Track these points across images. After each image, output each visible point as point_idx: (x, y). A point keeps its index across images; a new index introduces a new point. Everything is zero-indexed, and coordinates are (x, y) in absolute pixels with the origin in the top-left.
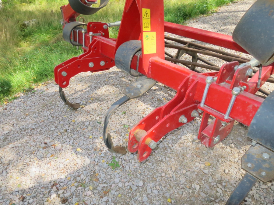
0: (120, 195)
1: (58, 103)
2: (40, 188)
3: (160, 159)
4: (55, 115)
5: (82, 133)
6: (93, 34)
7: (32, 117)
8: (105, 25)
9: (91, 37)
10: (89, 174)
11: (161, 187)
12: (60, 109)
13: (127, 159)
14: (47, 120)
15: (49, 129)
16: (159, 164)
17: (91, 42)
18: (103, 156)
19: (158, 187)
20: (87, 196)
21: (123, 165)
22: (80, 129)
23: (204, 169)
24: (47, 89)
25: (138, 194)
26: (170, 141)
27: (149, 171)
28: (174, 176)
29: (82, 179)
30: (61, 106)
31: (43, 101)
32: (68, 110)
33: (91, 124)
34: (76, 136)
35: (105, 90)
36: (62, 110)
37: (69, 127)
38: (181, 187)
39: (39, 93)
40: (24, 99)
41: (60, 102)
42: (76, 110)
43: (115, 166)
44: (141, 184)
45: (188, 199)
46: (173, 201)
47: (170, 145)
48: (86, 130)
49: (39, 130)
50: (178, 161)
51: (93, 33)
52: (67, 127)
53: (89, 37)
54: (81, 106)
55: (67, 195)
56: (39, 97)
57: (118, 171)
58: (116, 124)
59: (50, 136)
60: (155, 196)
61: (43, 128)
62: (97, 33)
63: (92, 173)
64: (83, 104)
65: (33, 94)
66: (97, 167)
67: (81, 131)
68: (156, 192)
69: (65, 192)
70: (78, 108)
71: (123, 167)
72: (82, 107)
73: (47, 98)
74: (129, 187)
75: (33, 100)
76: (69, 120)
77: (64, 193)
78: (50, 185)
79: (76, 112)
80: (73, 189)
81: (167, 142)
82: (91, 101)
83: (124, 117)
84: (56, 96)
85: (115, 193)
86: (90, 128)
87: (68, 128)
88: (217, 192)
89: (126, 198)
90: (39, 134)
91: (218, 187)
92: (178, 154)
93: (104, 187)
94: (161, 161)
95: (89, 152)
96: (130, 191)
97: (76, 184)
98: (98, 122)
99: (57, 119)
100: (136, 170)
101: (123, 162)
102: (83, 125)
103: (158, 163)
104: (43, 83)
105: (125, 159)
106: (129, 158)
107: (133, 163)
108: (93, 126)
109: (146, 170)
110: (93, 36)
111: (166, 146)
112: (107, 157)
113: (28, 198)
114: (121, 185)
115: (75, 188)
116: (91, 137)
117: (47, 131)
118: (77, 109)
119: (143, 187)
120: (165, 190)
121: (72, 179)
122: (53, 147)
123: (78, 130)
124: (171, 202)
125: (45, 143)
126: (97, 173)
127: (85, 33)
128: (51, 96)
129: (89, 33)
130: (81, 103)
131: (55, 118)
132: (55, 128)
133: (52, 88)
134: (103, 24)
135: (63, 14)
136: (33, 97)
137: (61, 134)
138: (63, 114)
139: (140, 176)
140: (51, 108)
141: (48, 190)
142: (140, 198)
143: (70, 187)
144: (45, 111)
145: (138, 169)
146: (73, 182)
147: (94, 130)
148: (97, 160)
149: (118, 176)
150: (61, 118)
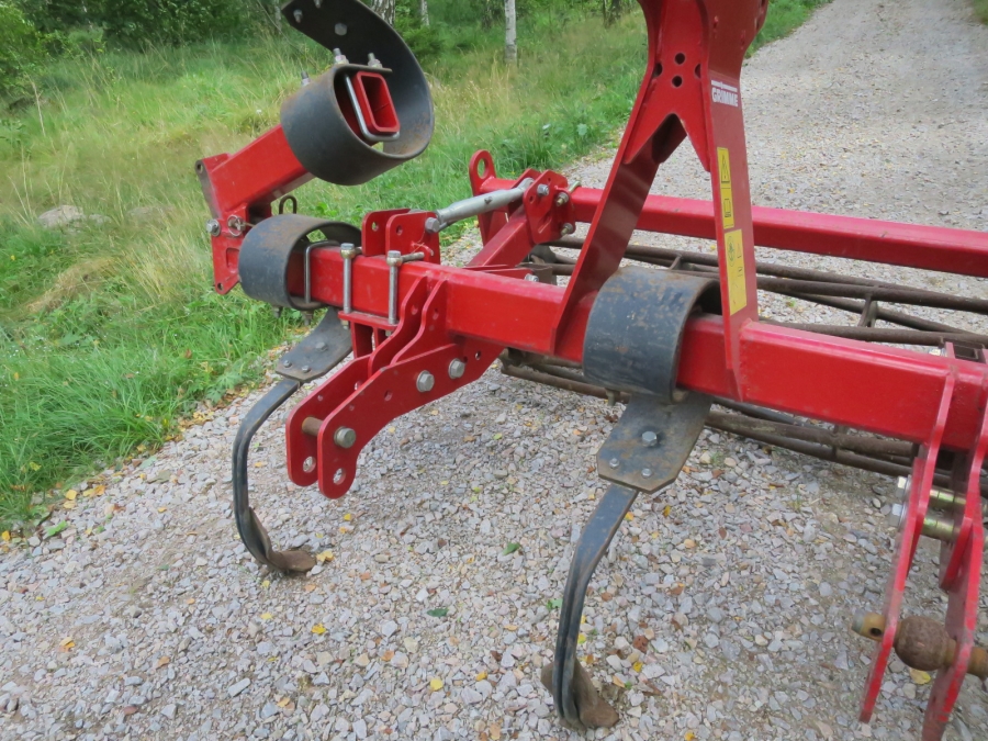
1: (200, 561)
3: (758, 704)
4: (212, 620)
5: (387, 675)
6: (401, 258)
7: (103, 651)
8: (431, 219)
9: (392, 271)
12: (223, 589)
14: (186, 651)
15: (215, 691)
22: (370, 658)
24: (117, 507)
26: (752, 624)
31: (124, 567)
32: (267, 583)
33: (404, 628)
34: (365, 695)
35: (384, 470)
36: (237, 588)
37: (314, 660)
39: (83, 531)
40: (17, 574)
41: (209, 553)
42: (304, 580)
48: (398, 659)
49: (169, 710)
50: (820, 693)
51: (401, 252)
52: (305, 663)
53: (387, 273)
54: (321, 558)
56: (93, 549)
58: (510, 600)
59: (242, 725)
61: (186, 695)
62: (411, 249)
64: (322, 547)
65: (55, 544)
67: (378, 668)
70: (310, 569)
72: (327, 562)
73: (136, 550)
75: (68, 569)
76: (297, 627)
79: (309, 587)
82: (349, 527)
83: (526, 569)
84: (178, 530)
86: (410, 644)
87: (311, 669)
90: (179, 730)
92: (803, 667)
94: (766, 711)
98: (430, 612)
99: (235, 635)
102: (376, 640)
103: (761, 725)
104: (84, 485)
108: (417, 631)
110: (400, 267)
111: (747, 644)
116: (435, 683)
117: (211, 705)
118: (309, 574)
123: (362, 668)
127: (353, 259)
128: (148, 535)
129: (384, 253)
130: (316, 546)
131: (220, 635)
132: (247, 681)
133: (137, 498)
134: (421, 218)
135: (213, 189)
136: (59, 557)
137: (294, 701)
138: (250, 608)
140: (178, 589)
144: (157, 612)
147: (433, 652)
150: (251, 626)
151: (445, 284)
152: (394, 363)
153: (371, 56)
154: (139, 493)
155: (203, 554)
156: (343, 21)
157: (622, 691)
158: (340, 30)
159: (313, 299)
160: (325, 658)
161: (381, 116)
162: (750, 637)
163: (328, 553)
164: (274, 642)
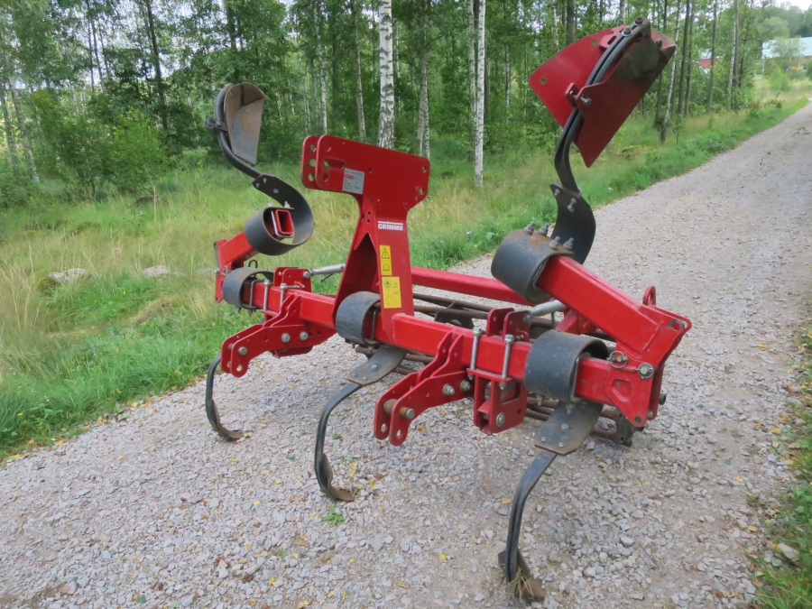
0: (352, 560)
1: (189, 433)
2: (191, 568)
3: (420, 502)
4: (188, 455)
5: (258, 477)
6: (286, 287)
7: (136, 462)
8: (306, 272)
9: (282, 292)
10: (286, 536)
11: (425, 541)
12: (197, 444)
13: (357, 507)
14: (173, 464)
15: (181, 478)
16: (419, 510)
17: (281, 304)
18: (310, 507)
19: (419, 541)
20: (289, 567)
21: (352, 517)
22: (253, 471)
23: (500, 508)
24: (156, 411)
25: (386, 554)
26: (436, 474)
27: (402, 522)
28: (448, 523)
29: (276, 545)
30: (198, 439)
31: (153, 434)
32: (217, 443)
33: (273, 462)
34: (245, 483)
36: (203, 444)
37: (228, 469)
38: (461, 537)
39: (137, 419)
40: (103, 433)
42: (234, 443)
43: (336, 520)
44: (389, 539)
45: (476, 552)
46: (449, 557)
47: (436, 480)
48: (267, 472)
49: (160, 482)
50: (452, 501)
51: (288, 284)
52: (224, 470)
53: (279, 293)
54: (246, 435)
55: (250, 570)
56: (140, 427)
57: (343, 526)
59: (189, 488)
60: (416, 554)
61: (169, 478)
62: (293, 284)
63: (294, 535)
64: (247, 431)
65: (123, 423)
66: (300, 524)
67: (255, 474)
68: (417, 548)
69: (245, 567)
70: (239, 439)
71: (351, 519)
72: (248, 437)
73: (160, 428)
74: (367, 547)
75: (127, 433)
76: (225, 459)
77: (242, 568)
78: (211, 562)
79: (236, 446)
80: (260, 561)
81: (430, 477)
82: (264, 425)
84: (182, 422)
85: (343, 558)
86: (273, 467)
87: (226, 472)
89: (364, 562)
90: (162, 489)
93: (320, 552)
94: (422, 505)
95: (279, 504)
96: (369, 552)
97: (265, 554)
98: (287, 457)
99: (196, 461)
100: (375, 522)
101: (351, 512)
102: (258, 465)
104: (142, 402)
105: (353, 507)
106: (362, 506)
107: (369, 513)
108: (278, 464)
109: (395, 520)
110: (286, 291)
111: (429, 481)
112: (318, 509)
113: (171, 584)
114: (351, 545)
115: (263, 560)
116: (278, 481)
117: (178, 482)
118: (238, 441)
119: (393, 543)
120: (433, 544)
121: (254, 548)
122: (202, 503)
123: (248, 474)
124: (446, 559)
125: (184, 500)
126: (302, 534)
127: (269, 287)
128: (168, 422)
129: (279, 285)
130: (245, 430)
131: (190, 460)
132: (196, 475)
133: (166, 408)
134: (302, 271)
135: (219, 254)
136: (124, 428)
137: (214, 482)
138: (207, 451)
139: (385, 529)
140: (176, 443)
141: (209, 570)
142: (391, 560)
143: (253, 559)
144: (164, 450)
145: (380, 519)
146: (257, 551)
147: (283, 471)
148: (298, 515)
149: (344, 533)
150: (205, 458)
151: (300, 297)
153: (287, 203)
154: (168, 406)
156: (276, 187)
157: (359, 490)
158: (276, 191)
159: (253, 305)
160: (233, 469)
161: (285, 226)
162: (432, 479)
163: (250, 434)
164: (213, 463)
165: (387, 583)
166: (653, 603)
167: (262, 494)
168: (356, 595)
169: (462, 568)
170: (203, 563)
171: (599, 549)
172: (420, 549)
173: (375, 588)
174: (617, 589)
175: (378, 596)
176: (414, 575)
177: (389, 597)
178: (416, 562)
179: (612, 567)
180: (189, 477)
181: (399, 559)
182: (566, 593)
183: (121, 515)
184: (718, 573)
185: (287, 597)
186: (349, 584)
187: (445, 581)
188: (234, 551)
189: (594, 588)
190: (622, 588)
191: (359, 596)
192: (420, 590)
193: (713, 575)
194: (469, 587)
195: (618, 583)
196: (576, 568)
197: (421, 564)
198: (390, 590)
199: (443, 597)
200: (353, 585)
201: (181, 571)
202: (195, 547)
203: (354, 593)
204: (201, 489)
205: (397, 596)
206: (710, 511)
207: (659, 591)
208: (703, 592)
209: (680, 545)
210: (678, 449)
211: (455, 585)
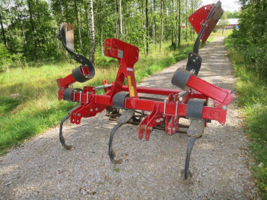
0: (128, 182)
2: (71, 193)
3: (143, 161)
5: (84, 160)
7: (34, 160)
8: (94, 88)
9: (88, 95)
10: (102, 178)
11: (150, 173)
12: (56, 152)
14: (49, 159)
15: (54, 163)
16: (144, 163)
18: (107, 167)
19: (148, 173)
20: (108, 187)
23: (169, 160)
24: (35, 142)
25: (139, 179)
27: (140, 168)
28: (155, 166)
29: (100, 181)
31: (37, 150)
32: (63, 151)
33: (87, 154)
34: (80, 162)
36: (58, 152)
37: (72, 159)
38: (161, 170)
39: (28, 146)
40: (16, 152)
42: (70, 150)
43: (117, 170)
44: (138, 174)
45: (167, 174)
46: (159, 177)
48: (87, 158)
49: (47, 166)
50: (154, 159)
51: (89, 92)
52: (70, 159)
53: (86, 95)
54: (74, 147)
55: (94, 190)
56: (30, 148)
57: (121, 172)
60: (149, 177)
61: (50, 164)
62: (91, 92)
63: (105, 177)
64: (74, 145)
65: (23, 148)
66: (106, 173)
69: (91, 190)
71: (123, 169)
74: (131, 177)
75: (26, 151)
77: (90, 190)
78: (78, 190)
82: (79, 143)
84: (47, 145)
85: (125, 182)
86: (88, 156)
88: (180, 167)
89: (133, 182)
91: (180, 166)
93: (116, 181)
94: (144, 162)
95: (95, 168)
96: (133, 179)
97: (97, 184)
98: (92, 152)
99: (58, 157)
100: (131, 169)
101: (122, 167)
102: (83, 156)
104: (28, 140)
105: (122, 165)
106: (125, 165)
107: (128, 166)
108: (90, 155)
109: (137, 168)
111: (144, 154)
112: (110, 168)
114: (126, 177)
115: (97, 187)
116: (92, 160)
117: (54, 165)
118: (71, 149)
119: (140, 175)
120: (153, 173)
121: (92, 183)
122: (67, 171)
123: (80, 159)
125: (59, 171)
126: (107, 176)
127: (82, 93)
128: (41, 146)
129: (86, 93)
131: (55, 157)
132: (60, 162)
133: (38, 141)
134: (92, 88)
135: (59, 84)
136: (24, 150)
137: (68, 163)
138: (61, 154)
139: (135, 171)
140: (47, 152)
141: (78, 193)
142: (141, 180)
143: (93, 187)
144: (44, 155)
145: (133, 168)
146: (94, 184)
147: (92, 157)
148: (104, 170)
149: (122, 174)
150: (61, 156)
151: (95, 97)
152: (87, 106)
153: (86, 64)
155: (52, 148)
156: (82, 59)
157: (122, 160)
158: (81, 60)
159: (75, 100)
160: (74, 158)
161: (87, 72)
162: (145, 153)
163: (75, 146)
164: (65, 157)
165: (143, 188)
166: (225, 180)
167: (88, 165)
168: (134, 193)
169: (165, 179)
170: (75, 191)
171: (203, 167)
172: (149, 175)
173: (140, 190)
174: (213, 178)
175: (142, 192)
176: (150, 184)
177: (145, 192)
178: (150, 179)
179: (209, 172)
180: (58, 163)
181: (144, 179)
182: (199, 182)
183: (35, 179)
184: (239, 169)
185: (110, 197)
186: (130, 190)
187: (161, 184)
188: (85, 185)
189: (207, 179)
190: (214, 178)
191: (135, 193)
192: (154, 188)
193: (238, 170)
194: (169, 184)
195: (213, 176)
196: (199, 174)
197: (152, 180)
198: (145, 190)
199: (163, 189)
200: (132, 190)
201: (68, 195)
202: (70, 186)
203: (133, 192)
204: (64, 166)
205: (148, 191)
206: (230, 153)
207: (225, 177)
208: (237, 175)
209: (225, 163)
210: (214, 137)
211: (165, 185)
